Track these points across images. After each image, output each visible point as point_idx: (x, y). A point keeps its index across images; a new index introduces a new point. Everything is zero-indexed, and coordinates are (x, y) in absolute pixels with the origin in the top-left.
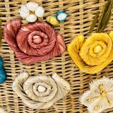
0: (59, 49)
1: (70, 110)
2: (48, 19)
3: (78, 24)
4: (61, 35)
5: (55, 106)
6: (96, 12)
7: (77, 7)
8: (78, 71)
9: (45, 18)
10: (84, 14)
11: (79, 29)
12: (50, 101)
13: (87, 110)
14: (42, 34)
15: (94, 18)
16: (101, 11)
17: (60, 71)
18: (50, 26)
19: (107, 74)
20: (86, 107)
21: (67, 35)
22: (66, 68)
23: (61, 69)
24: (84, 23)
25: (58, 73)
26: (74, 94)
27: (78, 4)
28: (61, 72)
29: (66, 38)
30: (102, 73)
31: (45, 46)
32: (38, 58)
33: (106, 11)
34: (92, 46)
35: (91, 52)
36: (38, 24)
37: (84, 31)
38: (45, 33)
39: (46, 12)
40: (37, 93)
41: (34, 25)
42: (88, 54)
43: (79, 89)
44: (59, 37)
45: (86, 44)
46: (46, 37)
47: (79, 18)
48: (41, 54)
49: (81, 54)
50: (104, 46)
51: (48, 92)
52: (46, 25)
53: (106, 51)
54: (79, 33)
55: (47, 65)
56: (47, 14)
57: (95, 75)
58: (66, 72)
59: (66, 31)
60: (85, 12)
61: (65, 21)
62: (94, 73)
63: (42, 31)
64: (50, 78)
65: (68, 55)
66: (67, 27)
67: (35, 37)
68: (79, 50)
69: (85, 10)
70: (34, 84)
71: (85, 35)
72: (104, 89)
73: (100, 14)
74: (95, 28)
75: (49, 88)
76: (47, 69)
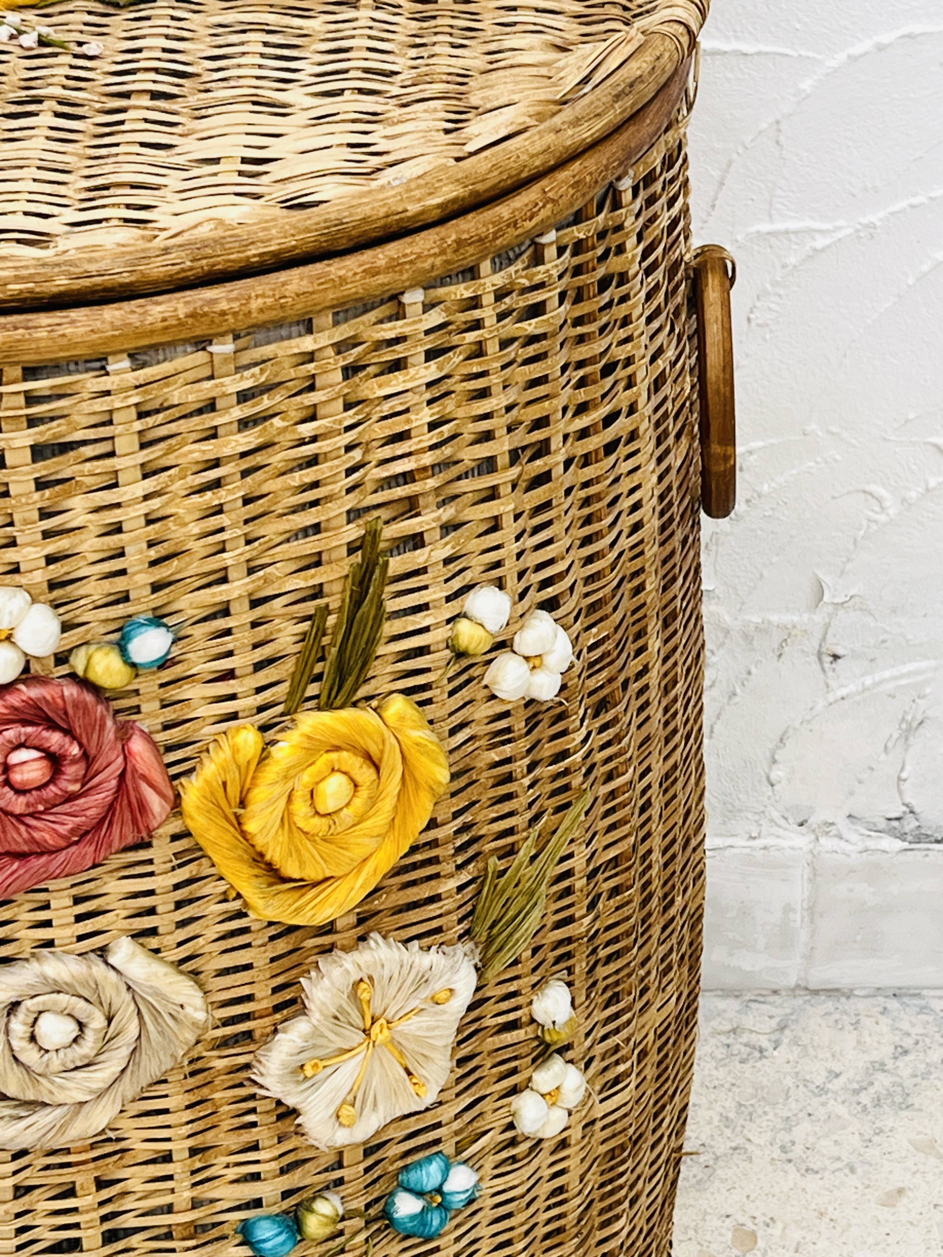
0: (142, 807)
1: (209, 1138)
2: (78, 662)
3: (229, 675)
4: (148, 737)
5: (127, 1125)
6: (309, 607)
7: (220, 593)
8: (241, 915)
9: (61, 658)
10: (255, 624)
11: (233, 697)
12: (101, 1095)
13: (299, 1132)
14: (55, 739)
15: (303, 637)
16: (334, 602)
17: (147, 922)
18: (89, 698)
19: (389, 922)
20: (294, 1112)
21: (174, 735)
22: (179, 905)
23: (151, 911)
24: (259, 666)
25: (138, 935)
26: (225, 1043)
27: (224, 580)
28: (153, 932)
29: (170, 749)
30: (361, 921)
31: (71, 797)
32: (37, 863)
33: (357, 601)
34: (307, 777)
35: (301, 808)
36: (33, 692)
37: (261, 709)
38: (68, 732)
39: (66, 627)
40: (30, 1055)
41: (13, 699)
42: (287, 819)
43: (246, 1017)
44: (137, 745)
45: (272, 771)
46: (75, 750)
47: (228, 643)
48: (50, 839)
49: (251, 827)
50: (366, 774)
51: (88, 1047)
52: (71, 691)
53: (373, 801)
54: (234, 716)
55: (78, 900)
56: (74, 636)
57: (329, 928)
58: (182, 924)
59: (170, 714)
60: (260, 611)
61: (165, 663)
62: (320, 918)
63: (53, 726)
64: (99, 969)
65: (186, 834)
66: (174, 693)
67: (17, 757)
68: (243, 804)
69: (255, 603)
70: (14, 1006)
71: (264, 728)
72: (377, 1007)
73: (332, 620)
74: (313, 689)
75: (97, 1021)
76: (79, 918)
